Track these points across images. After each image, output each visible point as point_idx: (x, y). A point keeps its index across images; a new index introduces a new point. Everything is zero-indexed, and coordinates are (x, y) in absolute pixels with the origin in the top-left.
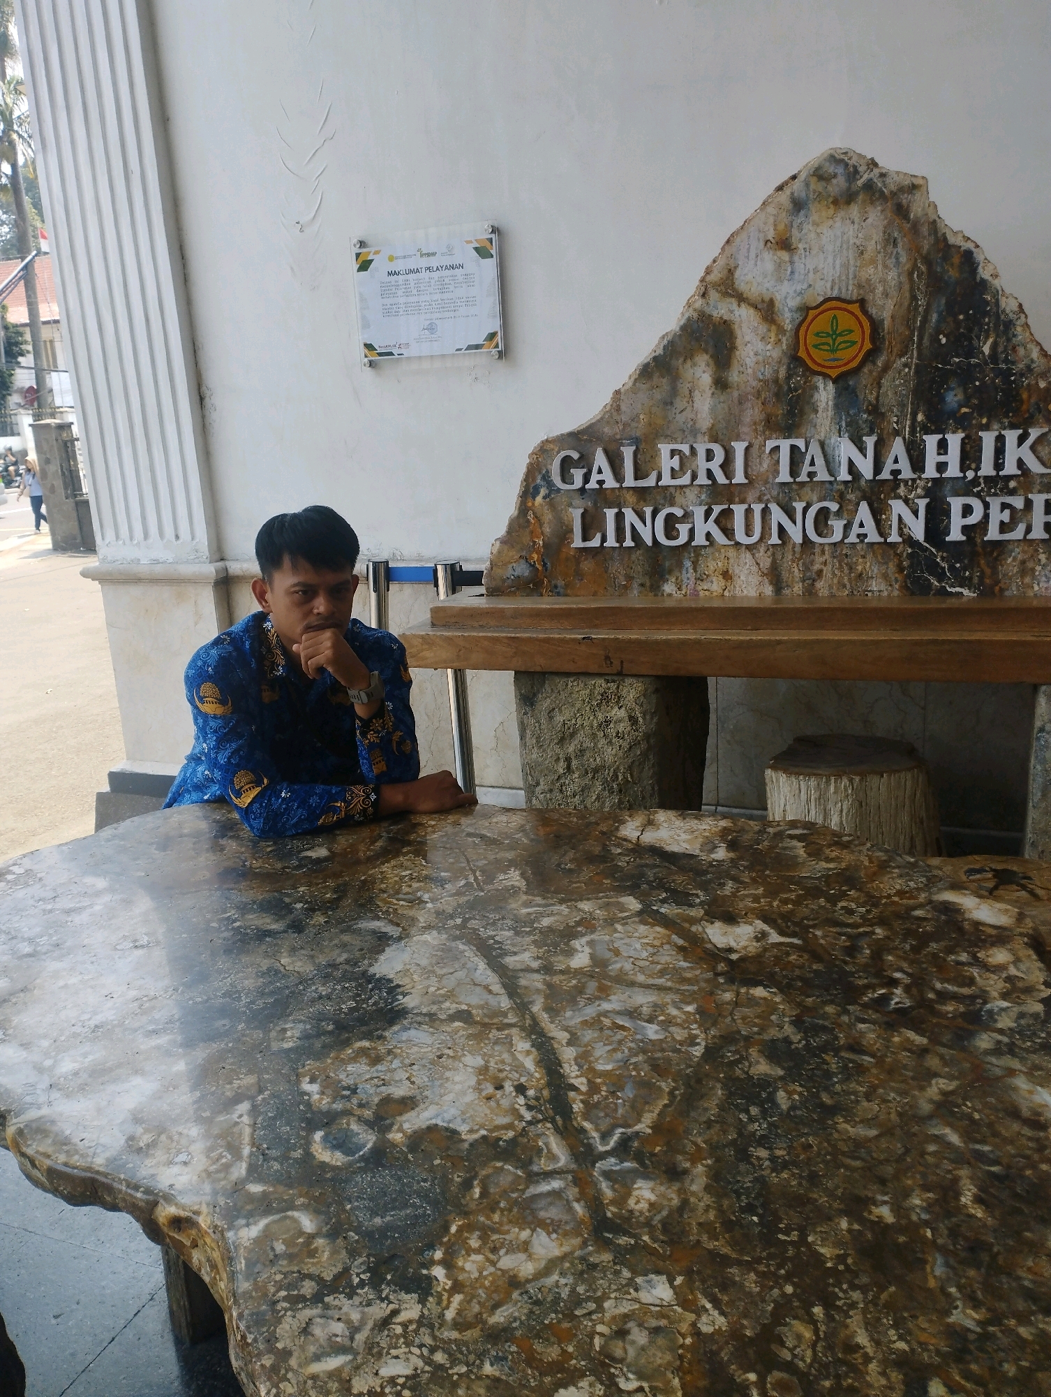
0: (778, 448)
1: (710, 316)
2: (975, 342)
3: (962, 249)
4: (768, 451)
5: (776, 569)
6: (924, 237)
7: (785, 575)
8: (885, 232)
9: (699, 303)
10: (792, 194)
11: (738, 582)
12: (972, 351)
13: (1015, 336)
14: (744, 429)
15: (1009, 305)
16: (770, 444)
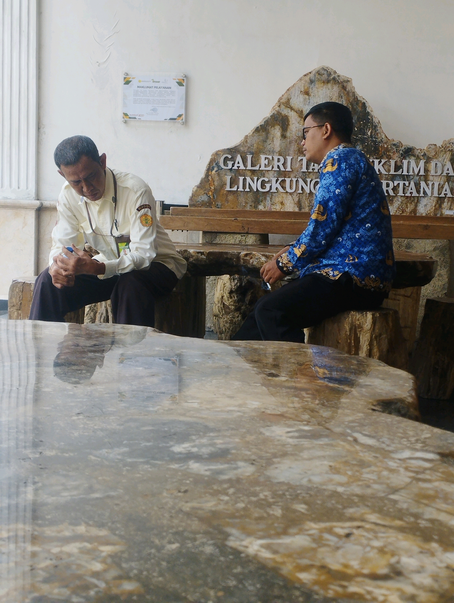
0: (302, 159)
1: (281, 114)
2: (366, 131)
3: (362, 102)
4: (299, 161)
5: (300, 202)
6: (351, 97)
7: (303, 204)
8: (339, 94)
9: (277, 109)
10: (310, 78)
11: (286, 206)
12: (364, 134)
13: (378, 130)
14: (291, 152)
15: (375, 120)
16: (300, 158)
